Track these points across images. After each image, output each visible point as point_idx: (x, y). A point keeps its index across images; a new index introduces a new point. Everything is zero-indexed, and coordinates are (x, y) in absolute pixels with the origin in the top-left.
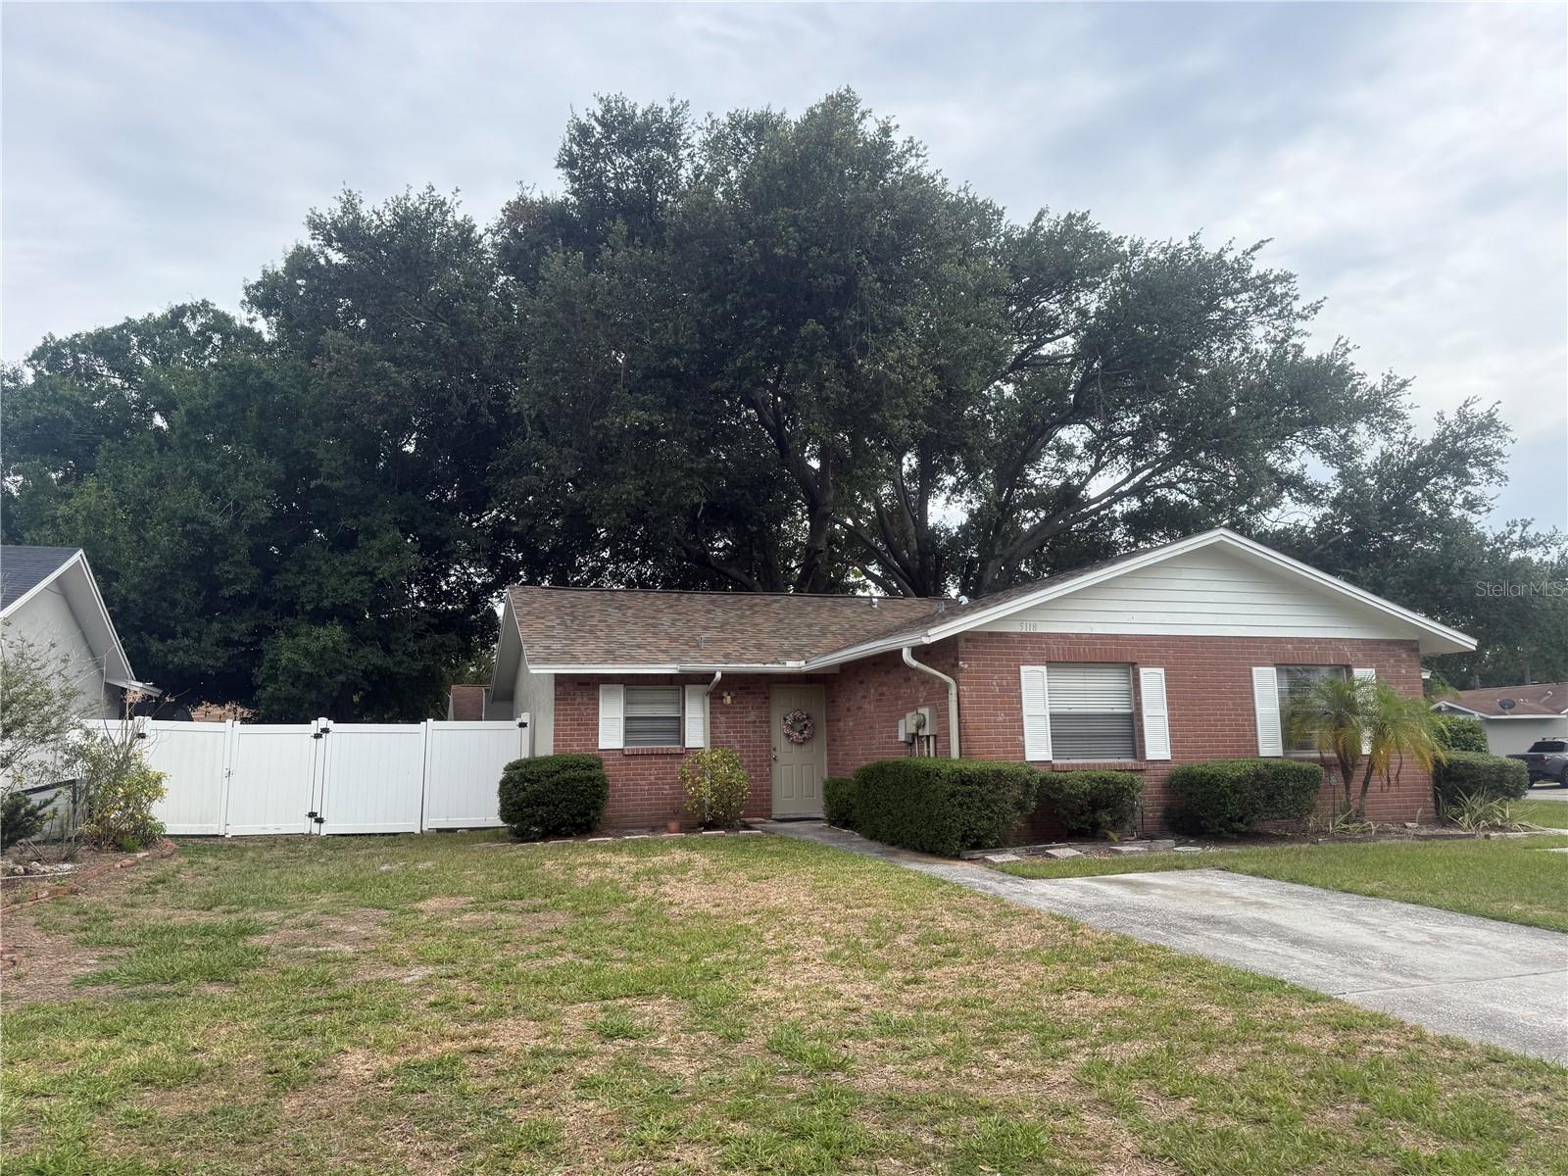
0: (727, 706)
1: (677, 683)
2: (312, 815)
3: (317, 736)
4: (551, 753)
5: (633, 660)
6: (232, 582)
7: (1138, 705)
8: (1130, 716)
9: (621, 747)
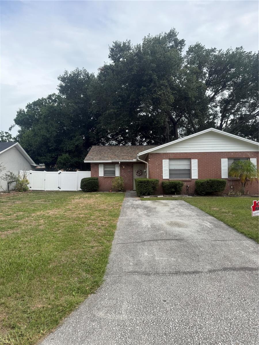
1: (114, 164)
2: (59, 187)
3: (59, 174)
7: (191, 167)
8: (190, 169)
9: (103, 176)
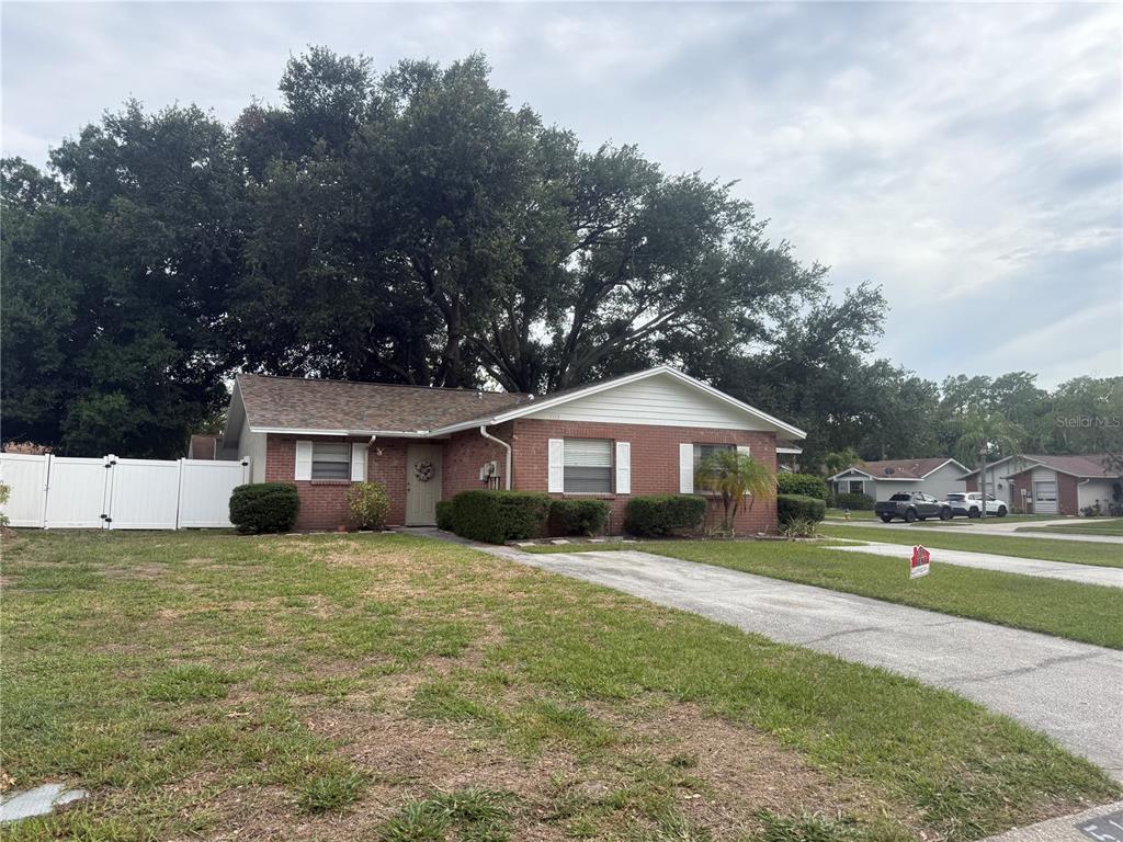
0: (380, 457)
1: (348, 441)
2: (103, 516)
3: (108, 466)
4: (264, 482)
5: (319, 426)
6: (44, 363)
7: (615, 462)
8: (610, 469)
9: (309, 479)
